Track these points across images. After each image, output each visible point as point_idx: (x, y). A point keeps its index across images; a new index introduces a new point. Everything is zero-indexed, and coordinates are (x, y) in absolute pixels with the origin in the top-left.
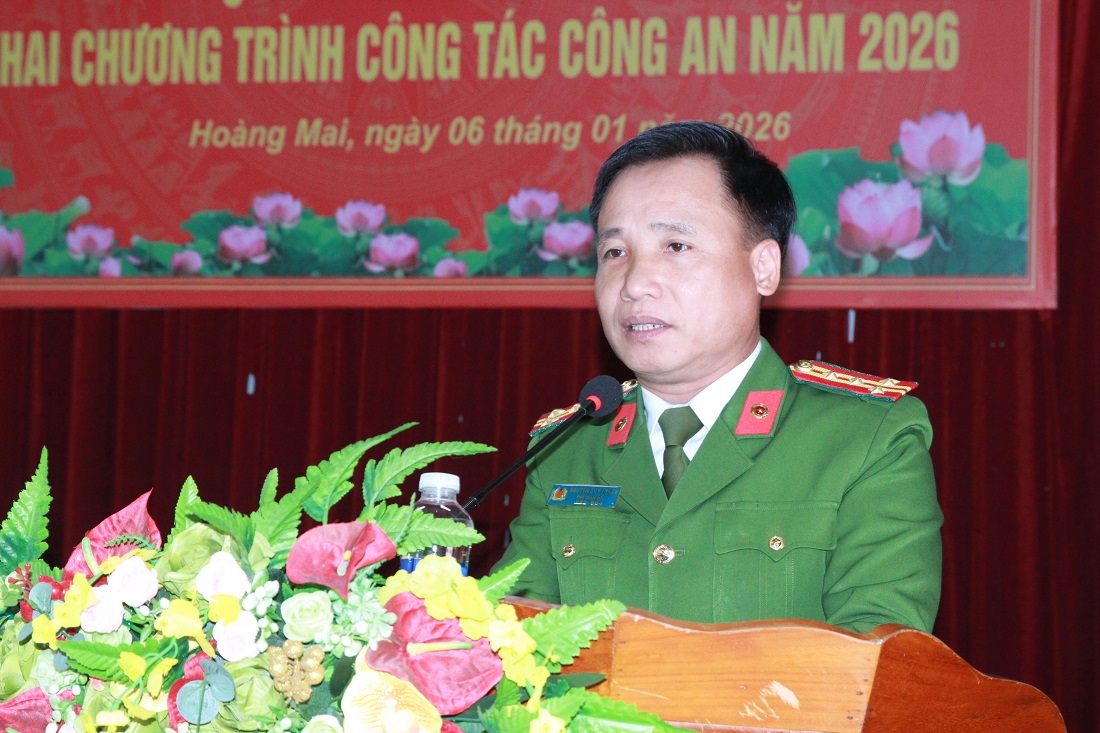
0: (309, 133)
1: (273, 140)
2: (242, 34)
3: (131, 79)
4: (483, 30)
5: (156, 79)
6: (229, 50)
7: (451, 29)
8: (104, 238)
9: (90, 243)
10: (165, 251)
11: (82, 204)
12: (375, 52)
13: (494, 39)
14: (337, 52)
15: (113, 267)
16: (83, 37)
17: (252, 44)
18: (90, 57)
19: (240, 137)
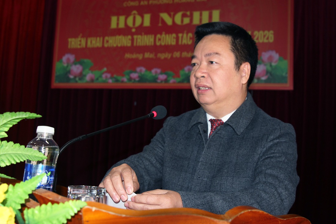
0: (147, 55)
1: (140, 57)
2: (135, 37)
3: (115, 45)
4: (180, 35)
5: (119, 45)
6: (132, 40)
7: (174, 35)
8: (109, 75)
9: (106, 77)
10: (120, 78)
11: (105, 69)
12: (160, 40)
13: (182, 37)
14: (152, 40)
15: (110, 81)
16: (106, 38)
17: (137, 39)
18: (107, 41)
19: (134, 56)
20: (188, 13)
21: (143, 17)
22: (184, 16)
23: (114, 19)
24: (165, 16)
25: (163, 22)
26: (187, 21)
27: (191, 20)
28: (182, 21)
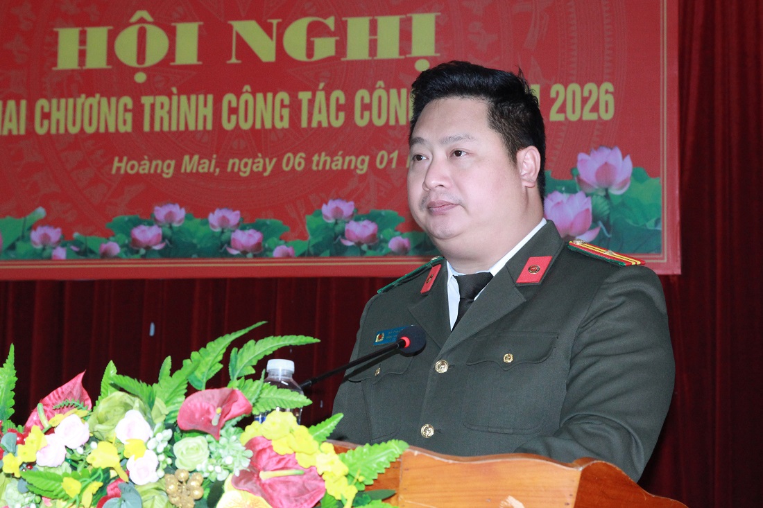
0: (190, 164)
1: (167, 169)
2: (147, 101)
3: (74, 130)
4: (304, 96)
5: (90, 130)
6: (138, 111)
7: (283, 96)
8: (55, 234)
9: (45, 238)
10: (94, 242)
11: (41, 212)
12: (233, 111)
13: (311, 102)
14: (208, 111)
15: (61, 253)
16: (42, 103)
17: (153, 106)
18: (46, 116)
19: (145, 167)
20: (330, 22)
21: (171, 34)
22: (315, 31)
23: (68, 39)
24: (249, 31)
25: (245, 50)
26: (325, 48)
27: (341, 46)
28: (310, 50)
